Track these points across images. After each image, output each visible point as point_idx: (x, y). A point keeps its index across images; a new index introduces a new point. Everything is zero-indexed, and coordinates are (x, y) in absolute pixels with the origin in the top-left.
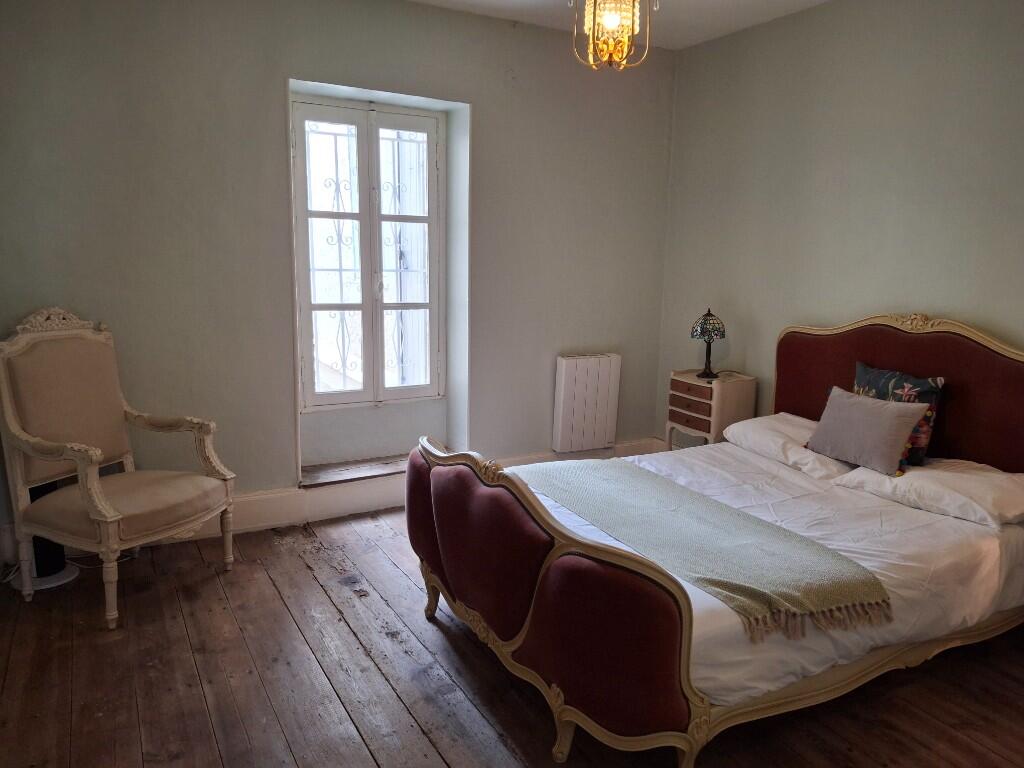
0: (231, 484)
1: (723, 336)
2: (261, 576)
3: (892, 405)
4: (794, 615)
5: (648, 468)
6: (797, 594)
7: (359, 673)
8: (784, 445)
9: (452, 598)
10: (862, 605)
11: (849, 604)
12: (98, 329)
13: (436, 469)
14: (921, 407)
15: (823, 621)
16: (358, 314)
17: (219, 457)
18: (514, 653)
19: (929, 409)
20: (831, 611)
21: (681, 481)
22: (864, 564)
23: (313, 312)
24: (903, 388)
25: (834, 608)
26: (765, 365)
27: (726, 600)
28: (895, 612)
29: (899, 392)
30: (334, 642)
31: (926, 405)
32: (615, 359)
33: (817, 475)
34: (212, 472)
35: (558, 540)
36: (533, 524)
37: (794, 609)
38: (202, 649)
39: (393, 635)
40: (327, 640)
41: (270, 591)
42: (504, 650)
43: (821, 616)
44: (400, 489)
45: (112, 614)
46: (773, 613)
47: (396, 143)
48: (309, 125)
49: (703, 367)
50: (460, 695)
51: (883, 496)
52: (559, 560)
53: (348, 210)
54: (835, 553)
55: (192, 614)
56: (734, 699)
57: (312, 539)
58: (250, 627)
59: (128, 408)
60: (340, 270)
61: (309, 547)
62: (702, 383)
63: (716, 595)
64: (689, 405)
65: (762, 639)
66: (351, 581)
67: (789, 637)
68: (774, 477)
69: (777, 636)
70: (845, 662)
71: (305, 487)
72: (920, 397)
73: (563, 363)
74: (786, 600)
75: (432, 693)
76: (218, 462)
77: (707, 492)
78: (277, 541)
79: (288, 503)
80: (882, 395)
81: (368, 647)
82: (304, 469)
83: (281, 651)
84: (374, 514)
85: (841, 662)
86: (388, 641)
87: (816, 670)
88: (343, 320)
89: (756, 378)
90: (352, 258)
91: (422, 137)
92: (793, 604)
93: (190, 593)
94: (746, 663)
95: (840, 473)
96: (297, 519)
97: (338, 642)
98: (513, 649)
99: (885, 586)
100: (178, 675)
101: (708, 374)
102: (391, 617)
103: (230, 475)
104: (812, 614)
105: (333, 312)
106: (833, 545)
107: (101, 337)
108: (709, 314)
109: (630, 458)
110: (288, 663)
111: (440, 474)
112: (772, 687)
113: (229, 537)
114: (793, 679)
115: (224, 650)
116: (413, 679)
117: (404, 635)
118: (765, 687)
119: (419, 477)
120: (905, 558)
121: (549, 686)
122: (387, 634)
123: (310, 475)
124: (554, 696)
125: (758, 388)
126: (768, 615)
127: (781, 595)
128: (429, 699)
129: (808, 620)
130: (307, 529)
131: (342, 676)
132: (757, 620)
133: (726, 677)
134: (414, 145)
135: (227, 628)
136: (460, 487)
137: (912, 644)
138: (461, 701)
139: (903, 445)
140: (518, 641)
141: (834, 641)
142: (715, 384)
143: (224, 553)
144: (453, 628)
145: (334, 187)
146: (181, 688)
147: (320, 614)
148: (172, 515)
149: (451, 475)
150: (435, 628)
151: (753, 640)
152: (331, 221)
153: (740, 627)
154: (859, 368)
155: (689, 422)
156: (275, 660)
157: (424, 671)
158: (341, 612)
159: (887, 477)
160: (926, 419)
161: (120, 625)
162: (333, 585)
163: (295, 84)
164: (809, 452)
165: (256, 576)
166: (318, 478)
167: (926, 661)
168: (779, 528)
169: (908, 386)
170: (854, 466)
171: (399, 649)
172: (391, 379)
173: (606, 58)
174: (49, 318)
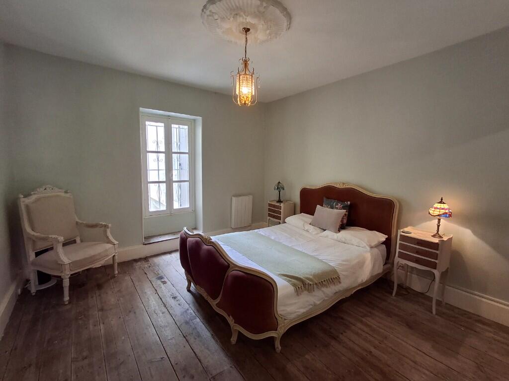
0: (116, 246)
1: (284, 189)
2: (127, 278)
3: (335, 211)
4: (311, 285)
5: (262, 234)
6: (311, 277)
7: (161, 314)
8: (304, 224)
9: (196, 284)
10: (331, 279)
11: (328, 279)
12: (66, 192)
13: (189, 239)
14: (344, 211)
15: (319, 285)
16: (165, 184)
17: (112, 236)
18: (217, 304)
19: (346, 212)
20: (322, 282)
21: (273, 238)
22: (330, 264)
23: (149, 184)
25: (323, 281)
26: (297, 198)
27: (289, 281)
28: (342, 280)
29: (337, 206)
30: (153, 302)
31: (345, 210)
32: (251, 197)
33: (314, 233)
34: (109, 242)
35: (231, 265)
36: (222, 259)
37: (310, 283)
38: (102, 310)
39: (175, 298)
40: (150, 301)
41: (130, 284)
42: (214, 303)
43: (319, 284)
44: (177, 244)
45: (67, 298)
46: (304, 285)
47: (178, 129)
48: (147, 123)
49: (278, 199)
50: (198, 320)
51: (334, 240)
52: (232, 273)
53: (161, 151)
54: (321, 261)
55: (99, 295)
56: (293, 316)
57: (147, 263)
58: (121, 299)
59: (78, 220)
60: (158, 170)
61: (146, 266)
62: (278, 204)
63: (285, 280)
64: (274, 211)
65: (301, 294)
66: (161, 278)
67: (309, 292)
68: (301, 235)
69: (306, 292)
71: (145, 244)
72: (343, 208)
73: (234, 199)
74: (308, 280)
75: (188, 320)
76: (112, 238)
77: (281, 241)
78: (135, 264)
79: (137, 250)
80: (332, 208)
81: (165, 303)
82: (145, 238)
83: (132, 308)
84: (170, 252)
85: (326, 298)
86: (173, 300)
87: (318, 303)
88: (159, 186)
89: (294, 203)
90: (163, 166)
91: (186, 127)
92: (310, 281)
93: (99, 287)
94: (295, 303)
95: (321, 232)
96: (143, 255)
97: (154, 302)
98: (216, 303)
99: (338, 272)
100: (91, 322)
101: (280, 201)
102: (174, 291)
103: (116, 242)
104: (316, 284)
105: (156, 184)
106: (321, 258)
107: (68, 195)
108: (279, 182)
109: (256, 230)
110: (135, 313)
111: (190, 241)
113: (116, 265)
114: (311, 307)
115: (111, 309)
116: (181, 315)
117: (179, 298)
118: (303, 311)
119: (183, 241)
120: (343, 261)
121: (229, 317)
122: (173, 298)
123: (147, 240)
124: (230, 320)
125: (295, 205)
126: (302, 286)
127: (308, 279)
128: (187, 323)
129: (315, 286)
130: (146, 259)
131: (155, 316)
132: (299, 288)
133: (289, 309)
134: (184, 130)
135: (113, 300)
136: (197, 246)
137: (347, 290)
138: (199, 323)
139: (339, 223)
140: (218, 300)
141: (323, 292)
142: (282, 205)
143: (114, 270)
144: (197, 294)
145: (156, 143)
146: (91, 327)
147: (149, 291)
148: (93, 259)
149: (194, 241)
150: (190, 294)
151: (298, 295)
152: (155, 154)
153: (293, 291)
154: (325, 199)
155: (274, 217)
156: (130, 312)
157: (186, 311)
158: (156, 290)
159: (335, 233)
160: (345, 214)
161: (70, 302)
162: (154, 279)
163: (141, 109)
164: (311, 226)
165: (126, 278)
166: (150, 241)
167: (352, 295)
168: (304, 253)
169: (339, 204)
170: (325, 230)
171: (177, 303)
172: (176, 206)
173: (243, 102)
174: (45, 189)
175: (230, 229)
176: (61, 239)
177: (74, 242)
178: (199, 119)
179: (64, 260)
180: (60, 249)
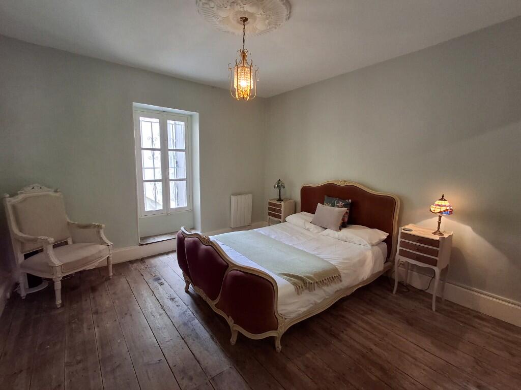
0: (111, 247)
1: (284, 188)
2: (123, 280)
3: (337, 209)
4: (311, 283)
5: (263, 233)
6: (312, 276)
7: (158, 316)
8: (304, 222)
9: (194, 285)
10: (332, 277)
11: (328, 277)
12: (56, 191)
13: (187, 239)
14: (345, 209)
15: (320, 284)
16: (161, 183)
17: (106, 237)
18: (216, 305)
19: (348, 210)
20: (323, 280)
21: (273, 237)
22: (331, 263)
23: (144, 183)
24: (339, 203)
25: (324, 279)
26: (297, 197)
27: (289, 280)
28: (343, 279)
30: (150, 304)
31: (347, 208)
32: (250, 195)
33: (315, 232)
34: (103, 243)
35: (230, 265)
36: (221, 259)
37: (311, 281)
38: (96, 313)
39: (172, 299)
40: (147, 303)
41: (126, 286)
42: (212, 304)
44: (174, 245)
45: (59, 301)
46: (304, 283)
47: (174, 126)
48: (141, 119)
49: (278, 197)
50: (197, 321)
51: (335, 238)
52: (231, 272)
53: (157, 148)
54: (322, 260)
55: (94, 298)
56: (293, 316)
57: (143, 264)
58: (117, 301)
59: (69, 221)
60: (154, 168)
61: (142, 267)
62: (278, 203)
63: (285, 279)
64: (274, 210)
65: (301, 293)
66: (158, 279)
67: (310, 291)
68: (302, 233)
69: (306, 291)
70: (328, 297)
71: (141, 245)
72: (344, 206)
73: (233, 198)
74: (308, 279)
75: (186, 322)
76: (106, 239)
77: (281, 240)
78: (130, 265)
79: (133, 251)
80: (333, 206)
81: (163, 305)
82: (141, 239)
83: (129, 310)
84: (167, 253)
85: (327, 297)
86: (170, 302)
87: (319, 301)
88: (155, 185)
89: (295, 201)
90: (158, 164)
91: (183, 123)
92: (311, 280)
93: (94, 289)
94: (297, 302)
95: (322, 231)
96: (139, 257)
97: (151, 304)
98: (216, 303)
99: (339, 270)
100: (85, 325)
101: (280, 200)
102: (172, 292)
103: (110, 243)
104: (317, 283)
105: (151, 183)
106: (322, 256)
107: (57, 194)
108: (279, 181)
109: (255, 230)
110: (131, 315)
111: (187, 241)
112: (305, 309)
113: (111, 267)
114: (312, 305)
115: (105, 312)
116: (179, 316)
117: (176, 299)
118: (303, 310)
119: (181, 241)
120: (344, 259)
121: (228, 317)
122: (170, 299)
123: (144, 240)
124: (230, 321)
125: (295, 204)
126: (303, 285)
127: (308, 277)
128: (185, 324)
129: (316, 284)
130: (142, 260)
131: (152, 318)
132: (299, 287)
133: (290, 308)
134: (180, 126)
135: (107, 302)
136: (195, 246)
137: (348, 288)
138: (198, 324)
139: (340, 221)
140: (217, 300)
141: (324, 291)
142: (282, 203)
143: (108, 273)
144: (195, 295)
145: (151, 139)
146: (85, 331)
147: (146, 293)
148: (86, 261)
149: (192, 241)
150: (188, 295)
151: (298, 294)
153: (294, 290)
154: (326, 197)
155: (274, 216)
156: (126, 314)
157: (184, 313)
158: (153, 292)
159: (336, 232)
160: (347, 213)
161: (63, 305)
162: (151, 281)
163: (135, 104)
164: (312, 224)
165: (121, 280)
166: (146, 241)
167: (352, 293)
168: (305, 252)
169: (341, 202)
170: (326, 229)
171: (174, 305)
172: (173, 205)
173: (242, 96)
174: (33, 188)
175: (230, 229)
176: (52, 240)
177: (66, 243)
178: (196, 115)
179: (54, 262)
180: (51, 251)
